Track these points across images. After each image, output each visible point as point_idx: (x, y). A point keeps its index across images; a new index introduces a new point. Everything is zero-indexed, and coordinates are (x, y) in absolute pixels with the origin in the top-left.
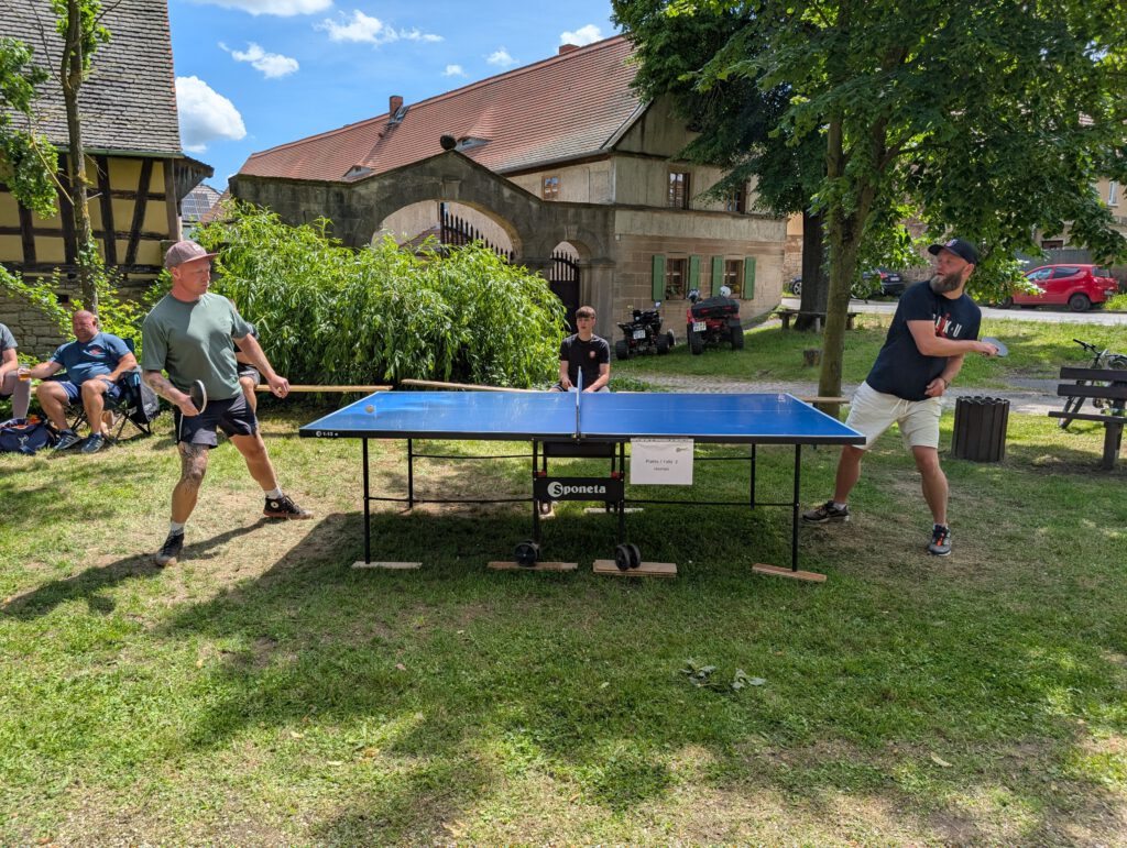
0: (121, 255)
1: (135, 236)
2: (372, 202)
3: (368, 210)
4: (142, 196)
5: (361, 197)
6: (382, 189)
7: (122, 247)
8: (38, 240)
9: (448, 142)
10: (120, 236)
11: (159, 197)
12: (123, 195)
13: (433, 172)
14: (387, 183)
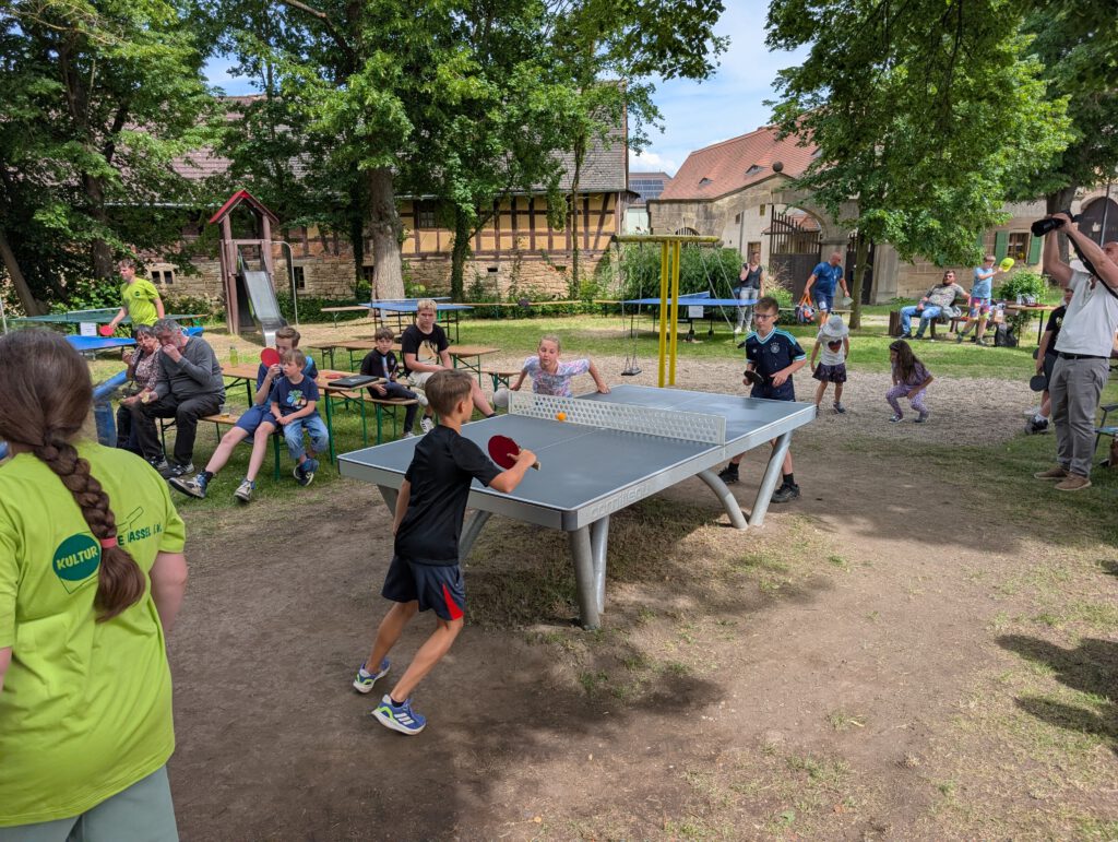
0: (591, 246)
1: (599, 234)
2: (725, 209)
3: (722, 214)
4: (604, 213)
5: (718, 206)
6: (732, 201)
7: (592, 240)
8: (555, 238)
9: (778, 168)
10: (592, 235)
11: (612, 212)
12: (595, 212)
13: (765, 188)
14: (735, 196)
